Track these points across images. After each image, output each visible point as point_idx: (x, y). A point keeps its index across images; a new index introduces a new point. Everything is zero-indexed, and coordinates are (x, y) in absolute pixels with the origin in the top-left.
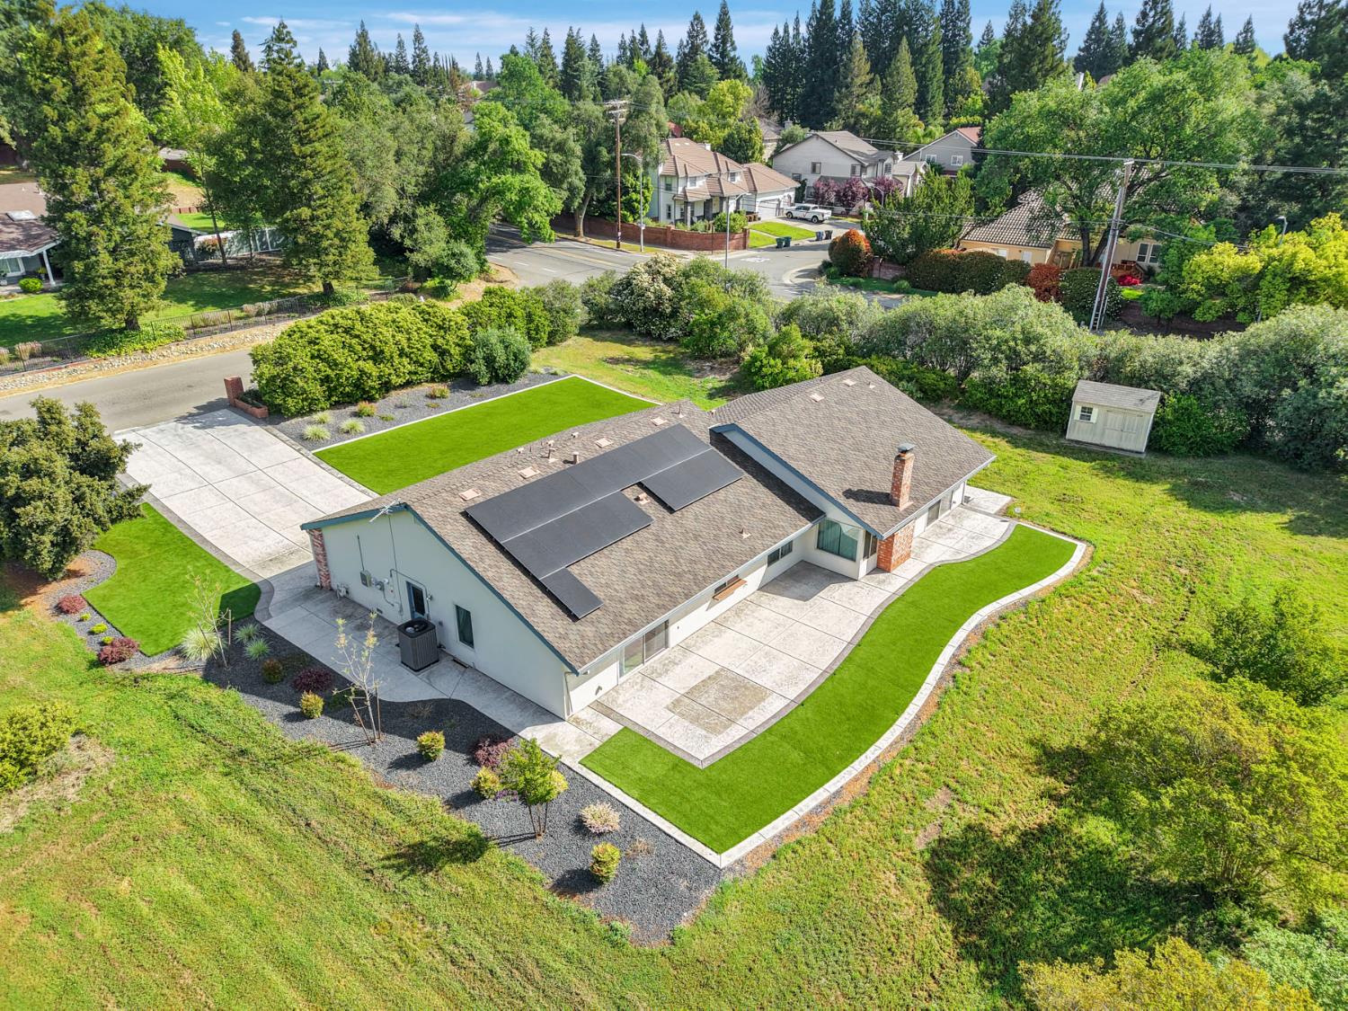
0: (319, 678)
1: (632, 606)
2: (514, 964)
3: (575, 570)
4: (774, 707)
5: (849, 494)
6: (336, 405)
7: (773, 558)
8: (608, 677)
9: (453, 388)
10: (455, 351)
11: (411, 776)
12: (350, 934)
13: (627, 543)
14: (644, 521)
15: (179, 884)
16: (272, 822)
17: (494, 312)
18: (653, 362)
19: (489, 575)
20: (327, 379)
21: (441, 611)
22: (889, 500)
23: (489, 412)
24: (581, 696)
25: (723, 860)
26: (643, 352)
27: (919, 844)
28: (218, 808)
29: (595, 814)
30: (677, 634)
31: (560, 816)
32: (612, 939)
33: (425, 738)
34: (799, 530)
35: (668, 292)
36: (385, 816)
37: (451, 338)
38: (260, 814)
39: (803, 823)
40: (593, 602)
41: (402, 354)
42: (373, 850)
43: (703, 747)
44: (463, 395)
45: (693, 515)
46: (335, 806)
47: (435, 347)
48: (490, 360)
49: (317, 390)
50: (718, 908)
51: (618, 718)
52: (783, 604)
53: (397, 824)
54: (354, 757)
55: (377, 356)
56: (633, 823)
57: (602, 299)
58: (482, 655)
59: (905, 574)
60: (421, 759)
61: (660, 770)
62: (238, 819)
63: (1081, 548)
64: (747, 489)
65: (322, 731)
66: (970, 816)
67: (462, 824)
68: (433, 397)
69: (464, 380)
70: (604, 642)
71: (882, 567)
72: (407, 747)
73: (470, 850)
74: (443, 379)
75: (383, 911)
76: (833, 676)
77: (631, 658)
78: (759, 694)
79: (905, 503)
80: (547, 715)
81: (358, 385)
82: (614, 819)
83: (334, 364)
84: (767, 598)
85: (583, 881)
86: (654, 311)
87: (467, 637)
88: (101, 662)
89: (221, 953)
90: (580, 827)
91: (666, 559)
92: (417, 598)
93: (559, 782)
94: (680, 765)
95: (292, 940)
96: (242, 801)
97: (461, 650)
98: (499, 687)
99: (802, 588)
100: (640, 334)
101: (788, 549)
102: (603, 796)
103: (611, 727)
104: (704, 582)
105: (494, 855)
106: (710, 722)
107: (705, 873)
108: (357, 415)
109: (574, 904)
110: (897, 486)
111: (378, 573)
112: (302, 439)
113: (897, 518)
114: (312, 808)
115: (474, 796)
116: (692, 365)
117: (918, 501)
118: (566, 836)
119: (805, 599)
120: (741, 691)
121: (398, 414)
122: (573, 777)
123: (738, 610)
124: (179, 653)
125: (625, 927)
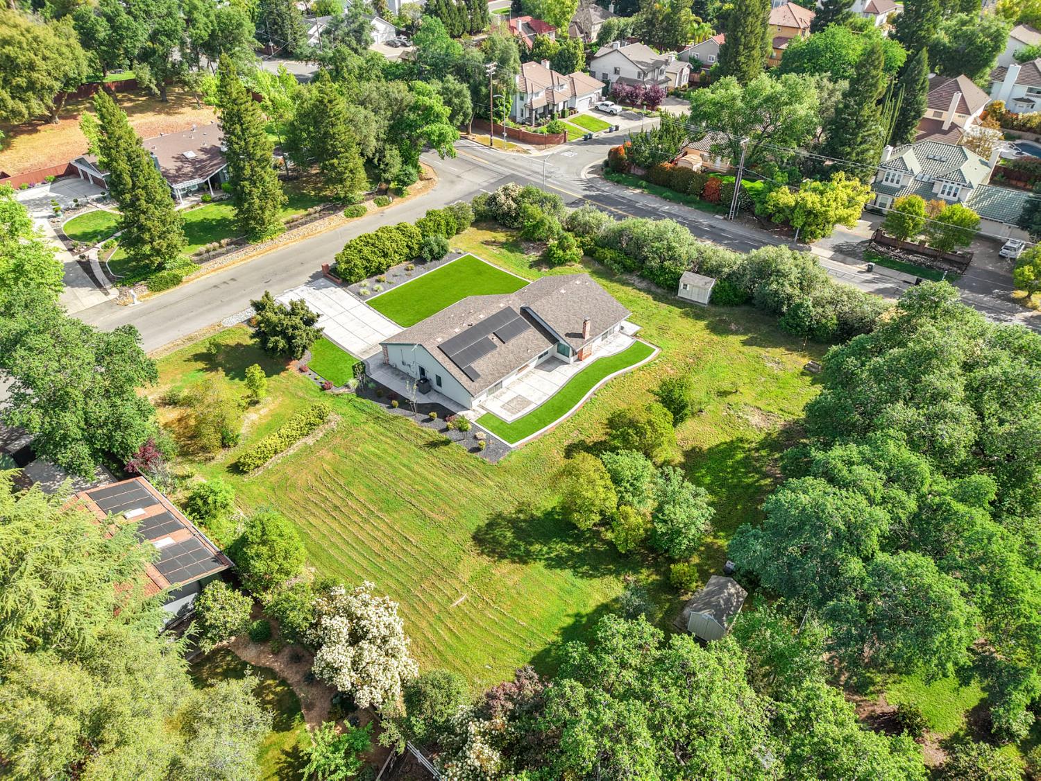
0: (394, 396)
1: (490, 377)
2: (460, 467)
3: (472, 365)
4: (532, 407)
5: (568, 335)
6: (368, 277)
7: (540, 357)
8: (483, 397)
9: (415, 264)
10: (416, 247)
11: (429, 424)
12: (419, 460)
13: (489, 355)
14: (495, 347)
15: (373, 449)
16: (392, 435)
17: (431, 224)
18: (506, 244)
19: (447, 367)
20: (366, 267)
21: (430, 375)
22: (581, 336)
23: (433, 278)
24: (475, 403)
25: (512, 446)
26: (501, 236)
27: (566, 444)
28: (376, 431)
29: (479, 434)
30: (505, 384)
31: (469, 435)
32: (483, 462)
33: (431, 414)
34: (550, 347)
35: (514, 206)
36: (423, 434)
37: (414, 241)
38: (389, 434)
39: (535, 438)
40: (478, 376)
41: (395, 252)
42: (421, 443)
43: (509, 418)
44: (420, 268)
45: (512, 343)
46: (408, 431)
47: (408, 246)
48: (431, 251)
49: (362, 272)
50: (510, 456)
51: (486, 410)
52: (542, 373)
53: (427, 436)
54: (410, 419)
55: (385, 255)
56: (489, 437)
57: (482, 208)
58: (444, 389)
59: (587, 362)
60: (431, 419)
61: (497, 424)
62: (382, 434)
63: (657, 350)
64: (531, 333)
65: (399, 412)
66: (582, 437)
67: (444, 436)
68: (407, 270)
69: (420, 260)
70: (481, 388)
71: (579, 359)
72: (427, 417)
73: (447, 443)
74: (411, 259)
75: (426, 456)
76: (552, 398)
77: (490, 392)
78: (529, 403)
79: (587, 336)
80: (464, 408)
81: (378, 268)
82: (484, 436)
83: (368, 260)
84: (537, 371)
85: (478, 449)
86: (507, 215)
87: (439, 384)
88: (323, 389)
89: (388, 463)
90: (475, 437)
91: (502, 360)
92: (422, 371)
93: (470, 426)
94: (503, 422)
95: (405, 461)
96: (382, 430)
97: (438, 388)
98: (451, 400)
99: (550, 367)
100: (500, 224)
101: (547, 353)
102: (481, 430)
103: (484, 412)
104: (514, 368)
105: (453, 444)
106: (512, 411)
107: (507, 448)
108: (378, 281)
109: (474, 455)
110: (584, 332)
111: (407, 362)
112: (359, 294)
113: (583, 343)
114: (402, 432)
115: (447, 429)
116: (524, 245)
117: (594, 335)
118: (472, 440)
119: (550, 371)
120: (524, 402)
121: (394, 280)
122: (473, 425)
123: (527, 376)
124: (347, 386)
125: (487, 460)
